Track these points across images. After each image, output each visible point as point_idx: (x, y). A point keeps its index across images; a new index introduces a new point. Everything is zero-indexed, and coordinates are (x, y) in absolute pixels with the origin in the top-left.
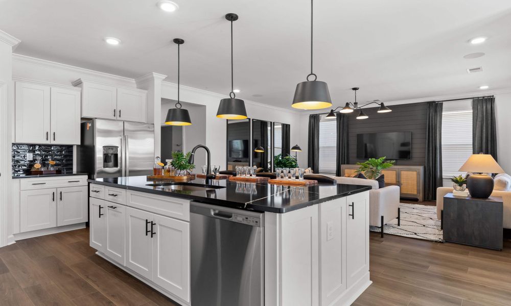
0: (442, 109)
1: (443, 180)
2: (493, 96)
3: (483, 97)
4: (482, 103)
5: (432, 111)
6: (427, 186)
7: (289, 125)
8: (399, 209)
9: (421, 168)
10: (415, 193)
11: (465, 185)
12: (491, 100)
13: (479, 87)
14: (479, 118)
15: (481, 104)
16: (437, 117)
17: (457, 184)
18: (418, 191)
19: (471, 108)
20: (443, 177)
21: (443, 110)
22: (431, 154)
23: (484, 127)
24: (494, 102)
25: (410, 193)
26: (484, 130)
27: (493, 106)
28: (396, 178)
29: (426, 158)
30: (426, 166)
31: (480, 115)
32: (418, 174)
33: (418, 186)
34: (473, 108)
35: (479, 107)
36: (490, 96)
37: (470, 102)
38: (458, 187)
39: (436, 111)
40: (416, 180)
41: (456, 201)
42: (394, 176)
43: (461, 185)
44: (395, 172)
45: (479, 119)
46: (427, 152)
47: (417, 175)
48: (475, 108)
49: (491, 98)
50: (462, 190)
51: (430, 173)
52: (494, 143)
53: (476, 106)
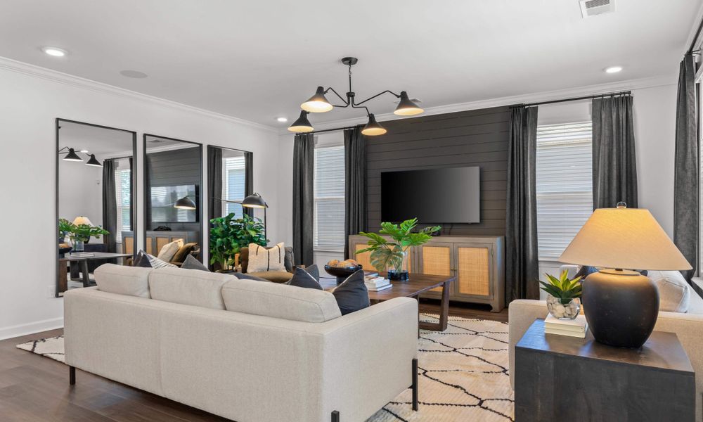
0: (536, 119)
1: (540, 265)
2: (629, 93)
3: (612, 95)
4: (611, 108)
5: (518, 124)
6: (509, 277)
7: (252, 153)
8: (415, 362)
9: (497, 242)
10: (487, 294)
11: (576, 301)
12: (624, 101)
13: (604, 70)
14: (603, 138)
15: (608, 109)
16: (527, 137)
17: (556, 299)
18: (492, 291)
19: (590, 117)
20: (539, 259)
21: (539, 122)
22: (516, 212)
23: (614, 156)
24: (631, 104)
25: (476, 293)
26: (615, 163)
27: (629, 112)
28: (450, 263)
29: (507, 220)
30: (508, 236)
31: (606, 131)
32: (491, 254)
33: (491, 279)
34: (594, 117)
35: (603, 117)
36: (624, 93)
37: (586, 106)
38: (560, 308)
39: (525, 125)
40: (487, 267)
41: (552, 361)
42: (446, 259)
43: (565, 302)
44: (447, 249)
45: (605, 141)
46: (508, 208)
47: (489, 254)
48: (596, 118)
49: (627, 97)
50: (572, 317)
51: (514, 249)
52: (632, 190)
53: (598, 114)
